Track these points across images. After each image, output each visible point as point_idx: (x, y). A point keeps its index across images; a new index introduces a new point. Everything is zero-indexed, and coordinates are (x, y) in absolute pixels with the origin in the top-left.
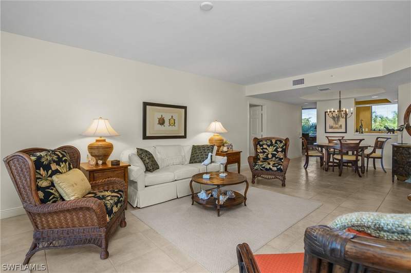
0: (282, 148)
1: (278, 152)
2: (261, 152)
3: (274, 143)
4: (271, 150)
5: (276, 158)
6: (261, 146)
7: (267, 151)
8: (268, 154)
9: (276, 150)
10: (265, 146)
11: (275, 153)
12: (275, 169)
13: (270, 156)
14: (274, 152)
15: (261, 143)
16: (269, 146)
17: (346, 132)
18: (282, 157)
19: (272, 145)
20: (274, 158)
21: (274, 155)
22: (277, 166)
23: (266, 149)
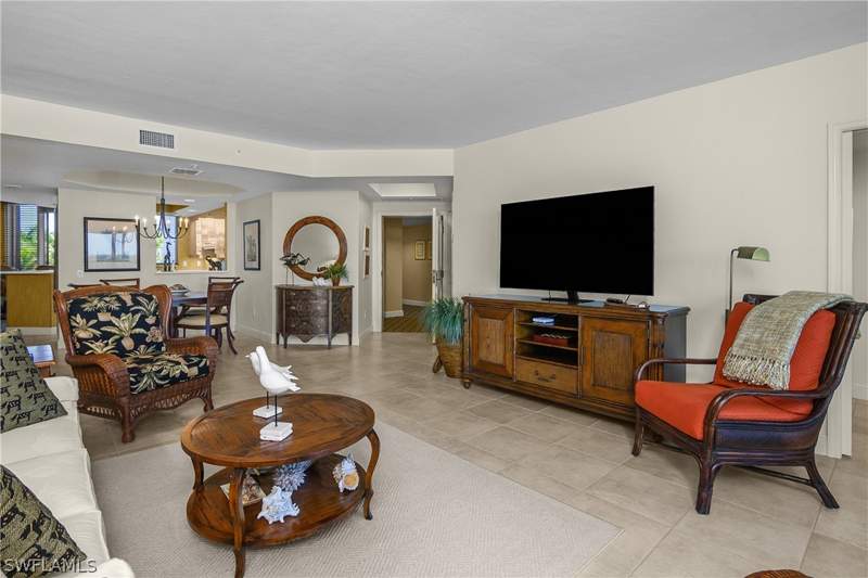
0: (154, 314)
1: (147, 327)
2: (96, 338)
3: (129, 303)
4: (125, 324)
5: (148, 345)
6: (89, 316)
7: (113, 330)
8: (118, 341)
9: (142, 323)
10: (103, 317)
11: (142, 331)
12: (195, 371)
13: (128, 344)
14: (138, 330)
15: (87, 307)
16: (117, 314)
17: (138, 269)
18: (160, 340)
19: (124, 309)
20: (142, 346)
21: (139, 340)
22: (197, 364)
23: (110, 323)
